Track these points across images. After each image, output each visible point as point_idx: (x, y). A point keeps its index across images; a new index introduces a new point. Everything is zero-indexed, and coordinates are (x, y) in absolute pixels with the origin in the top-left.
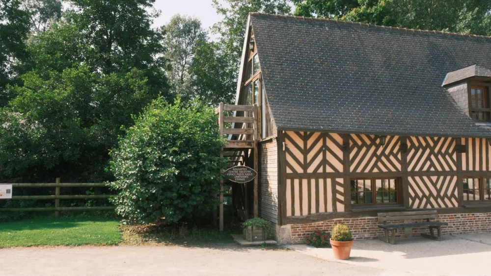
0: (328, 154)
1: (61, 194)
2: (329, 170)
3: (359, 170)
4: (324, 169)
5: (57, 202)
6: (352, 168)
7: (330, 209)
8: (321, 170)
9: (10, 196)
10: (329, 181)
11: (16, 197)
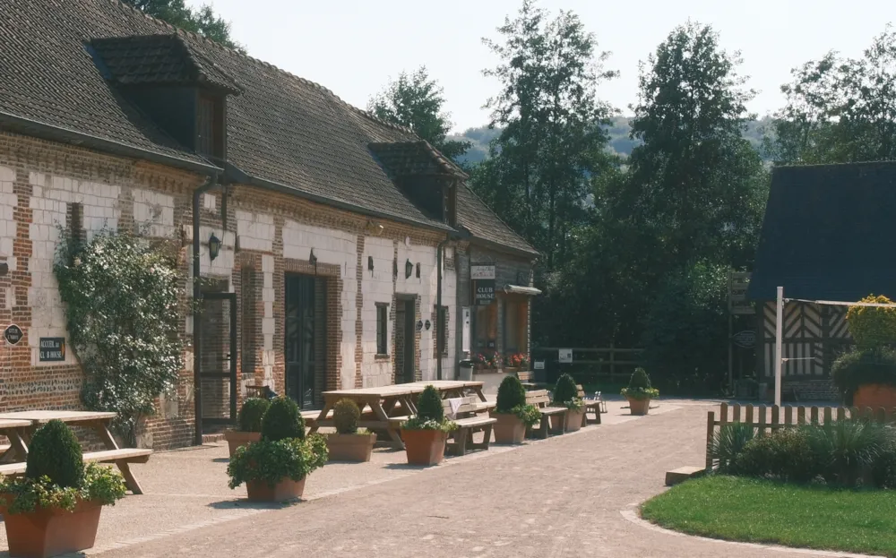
0: (806, 321)
1: (615, 359)
2: (807, 335)
3: (840, 335)
4: (803, 334)
5: (612, 356)
6: (832, 334)
7: (808, 371)
8: (799, 335)
9: (571, 360)
10: (808, 346)
11: (576, 362)
